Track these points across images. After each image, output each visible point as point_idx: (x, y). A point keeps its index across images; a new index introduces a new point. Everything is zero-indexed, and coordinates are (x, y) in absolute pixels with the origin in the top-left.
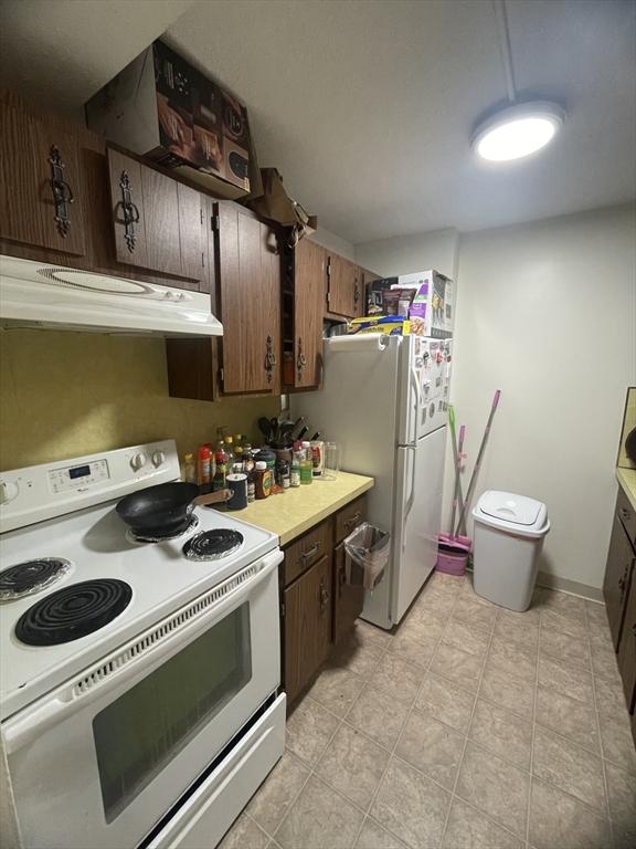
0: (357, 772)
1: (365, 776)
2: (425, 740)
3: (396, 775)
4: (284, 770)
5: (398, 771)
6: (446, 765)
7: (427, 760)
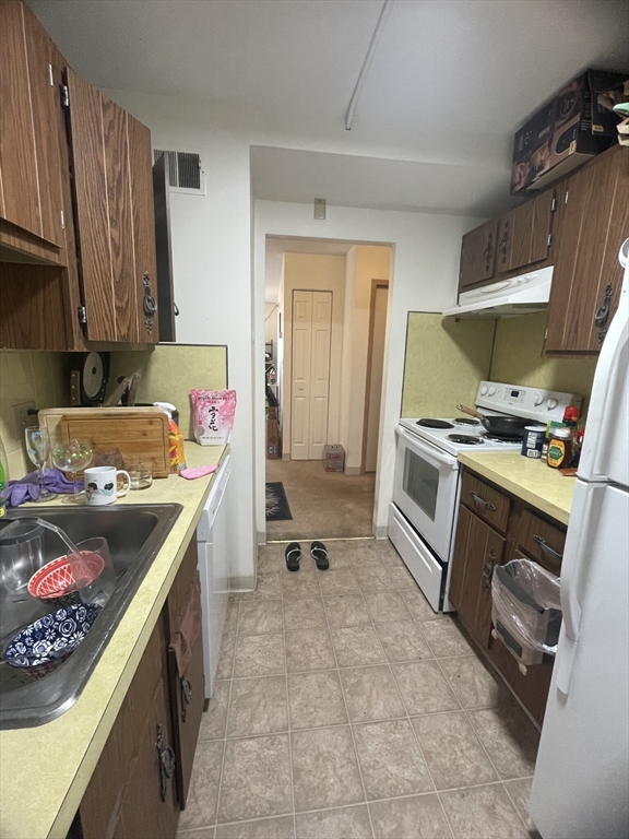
0: (396, 638)
1: (389, 639)
2: (378, 694)
3: (376, 653)
4: (426, 611)
5: (376, 656)
6: (353, 685)
7: (365, 678)
